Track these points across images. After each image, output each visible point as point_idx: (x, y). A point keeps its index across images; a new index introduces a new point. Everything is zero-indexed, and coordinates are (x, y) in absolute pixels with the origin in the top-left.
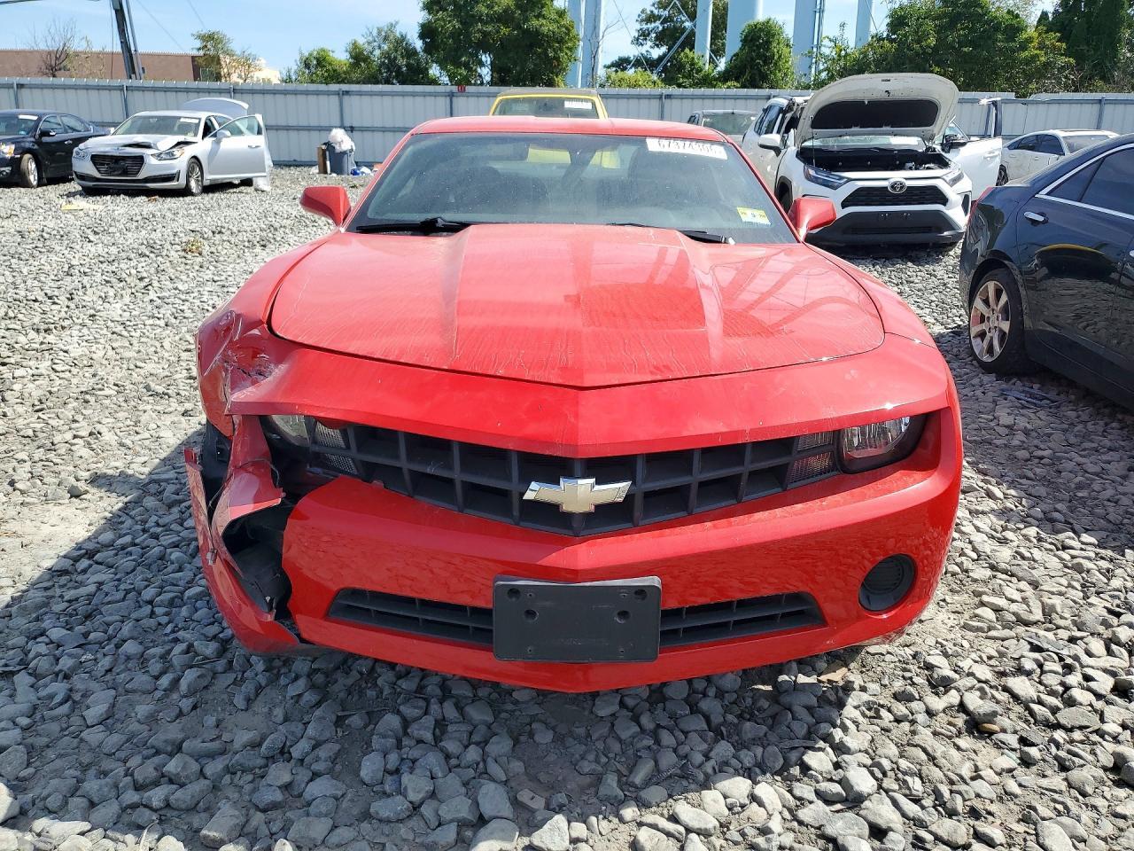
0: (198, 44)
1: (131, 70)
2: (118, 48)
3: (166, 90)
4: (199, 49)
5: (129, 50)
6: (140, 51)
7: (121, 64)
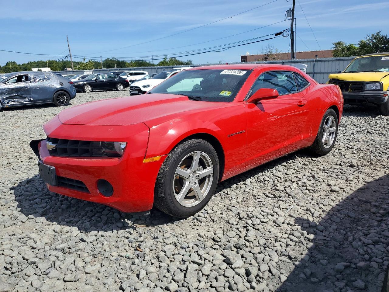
0: (334, 46)
1: (293, 57)
2: (290, 52)
3: (325, 61)
4: (334, 47)
5: (293, 51)
6: (296, 52)
7: (290, 55)
